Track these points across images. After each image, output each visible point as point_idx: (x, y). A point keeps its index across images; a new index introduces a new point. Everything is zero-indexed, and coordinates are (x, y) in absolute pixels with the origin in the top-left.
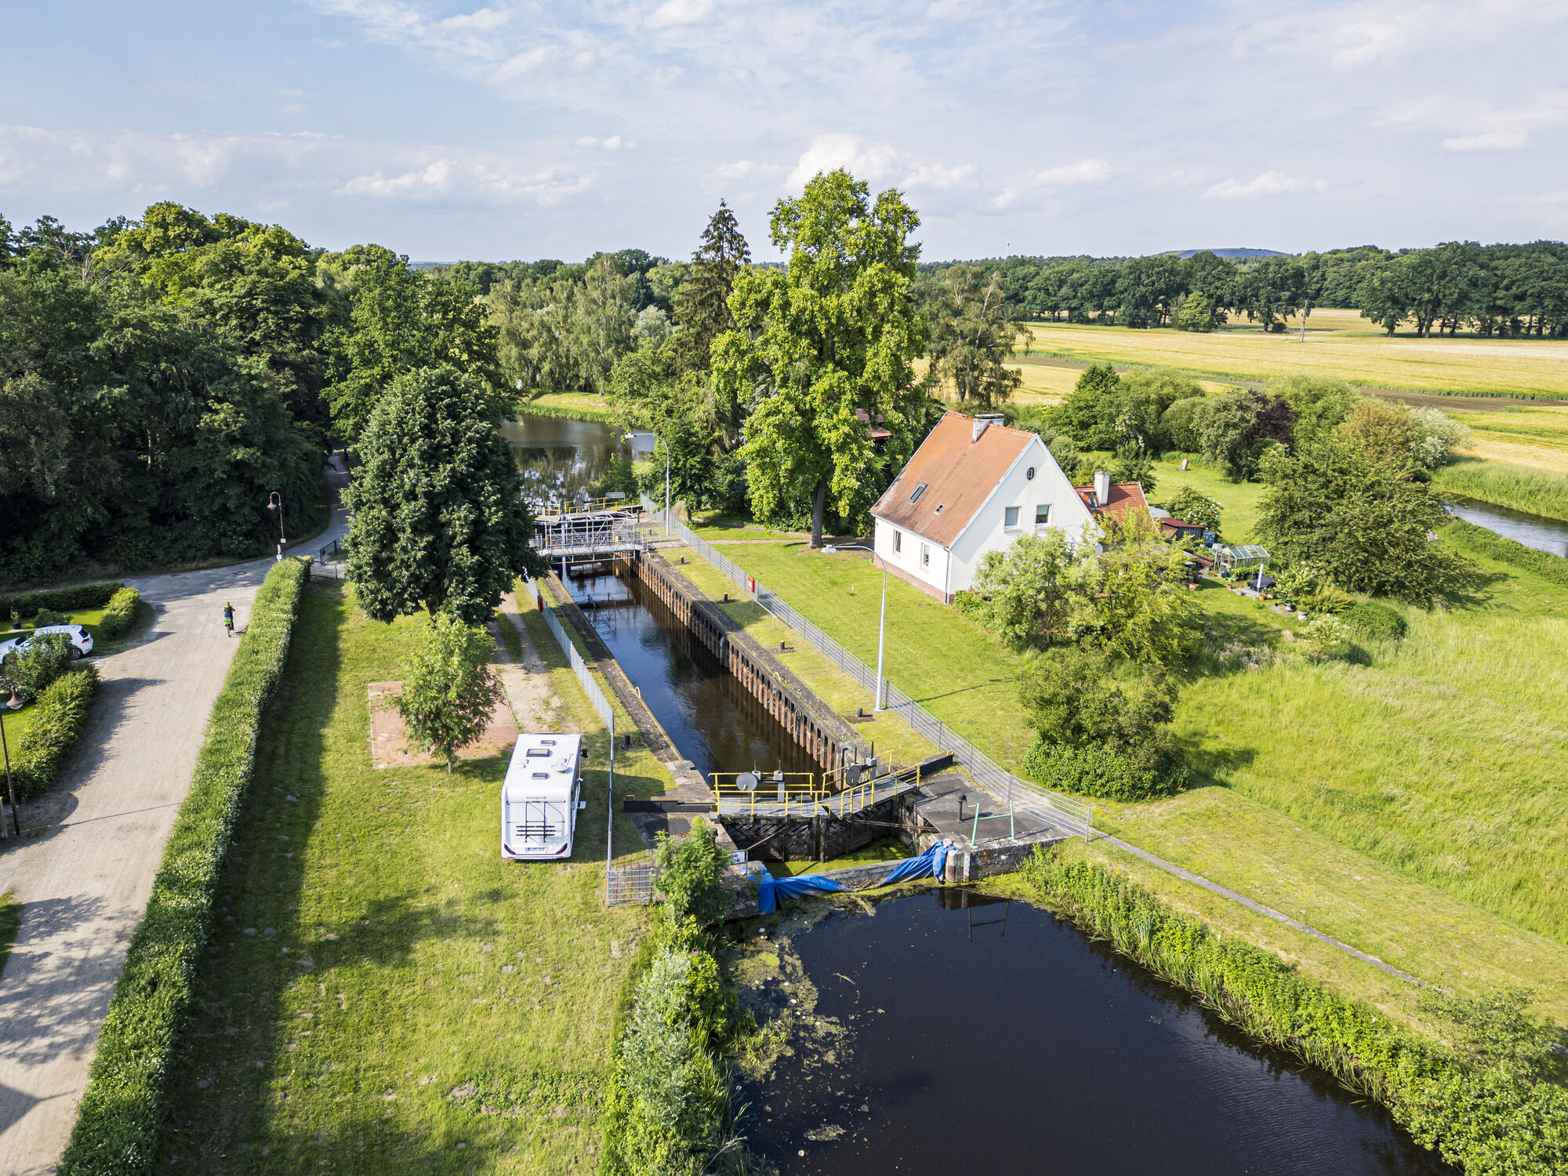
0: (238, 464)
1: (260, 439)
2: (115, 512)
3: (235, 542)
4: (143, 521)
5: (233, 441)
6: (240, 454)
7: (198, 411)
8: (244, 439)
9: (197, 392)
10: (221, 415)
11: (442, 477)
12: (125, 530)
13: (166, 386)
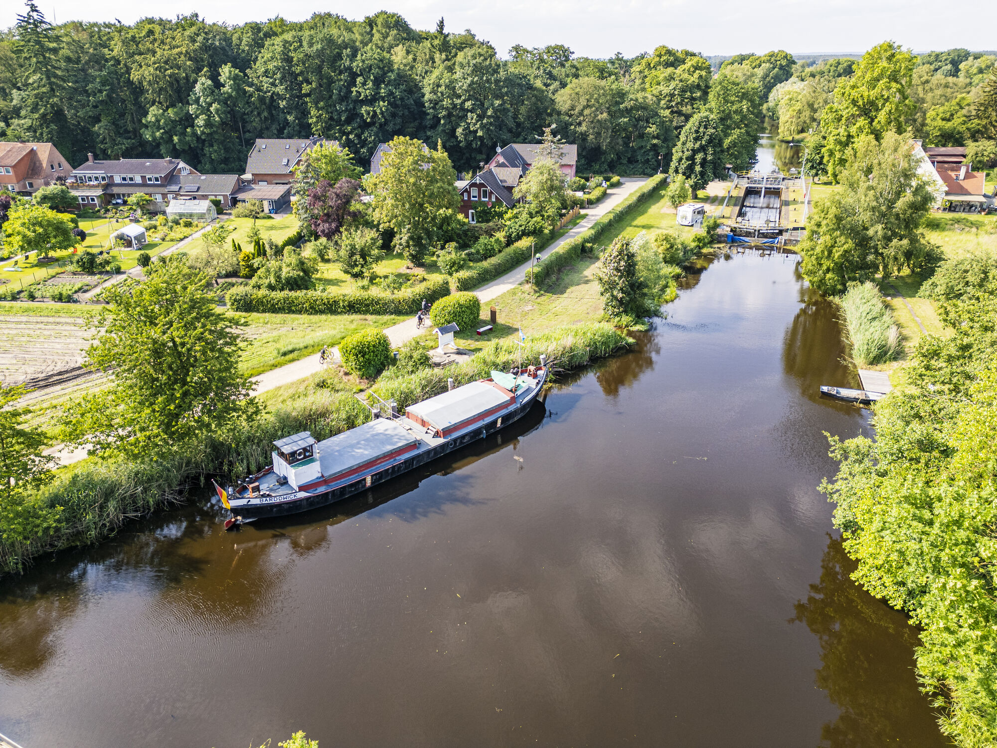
0: (655, 145)
1: (662, 137)
2: (619, 158)
3: (649, 171)
4: (625, 161)
5: (654, 137)
6: (655, 141)
7: (646, 128)
8: (657, 137)
9: (648, 122)
10: (652, 129)
11: (697, 145)
12: (621, 164)
13: (639, 120)
